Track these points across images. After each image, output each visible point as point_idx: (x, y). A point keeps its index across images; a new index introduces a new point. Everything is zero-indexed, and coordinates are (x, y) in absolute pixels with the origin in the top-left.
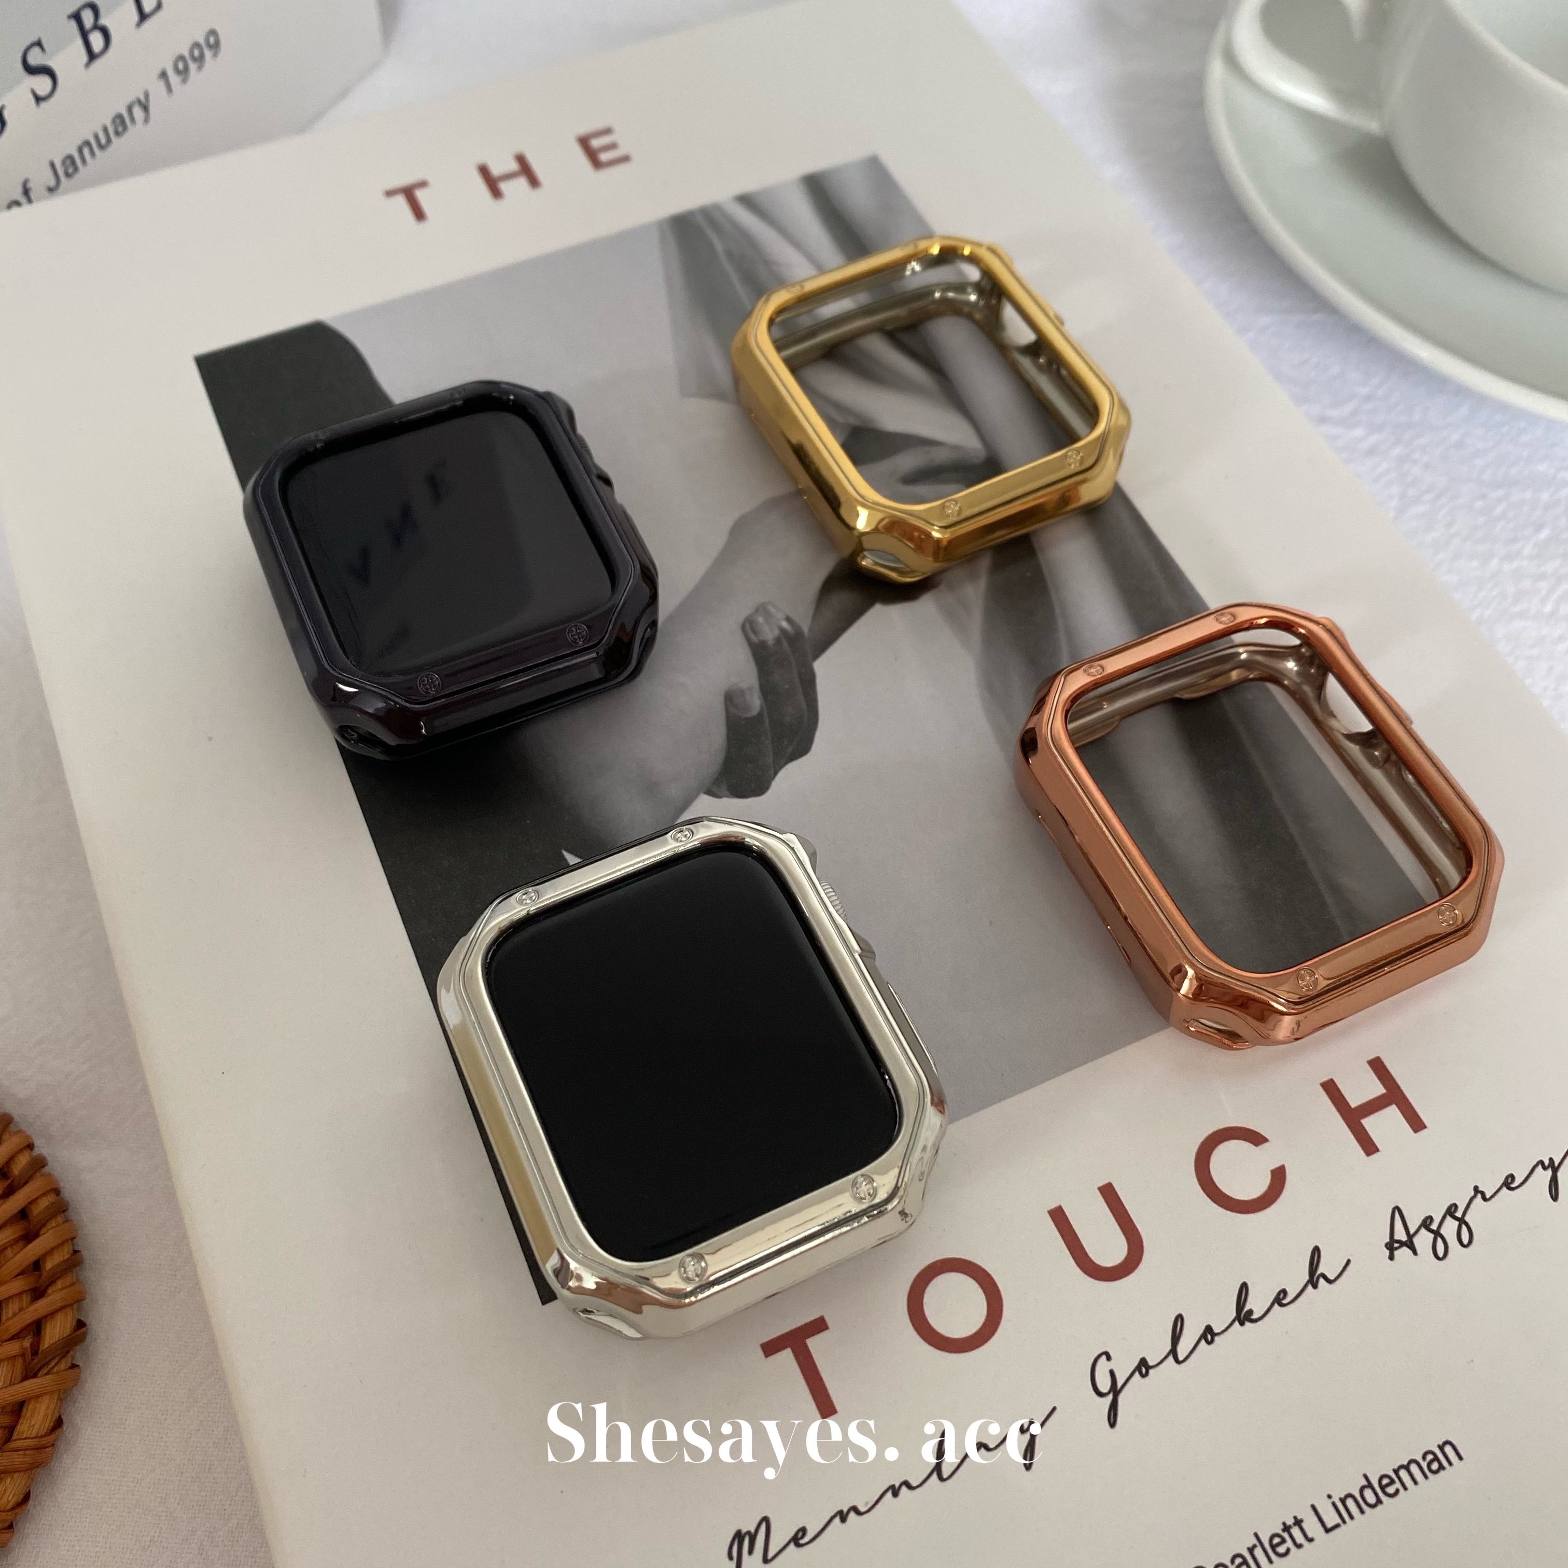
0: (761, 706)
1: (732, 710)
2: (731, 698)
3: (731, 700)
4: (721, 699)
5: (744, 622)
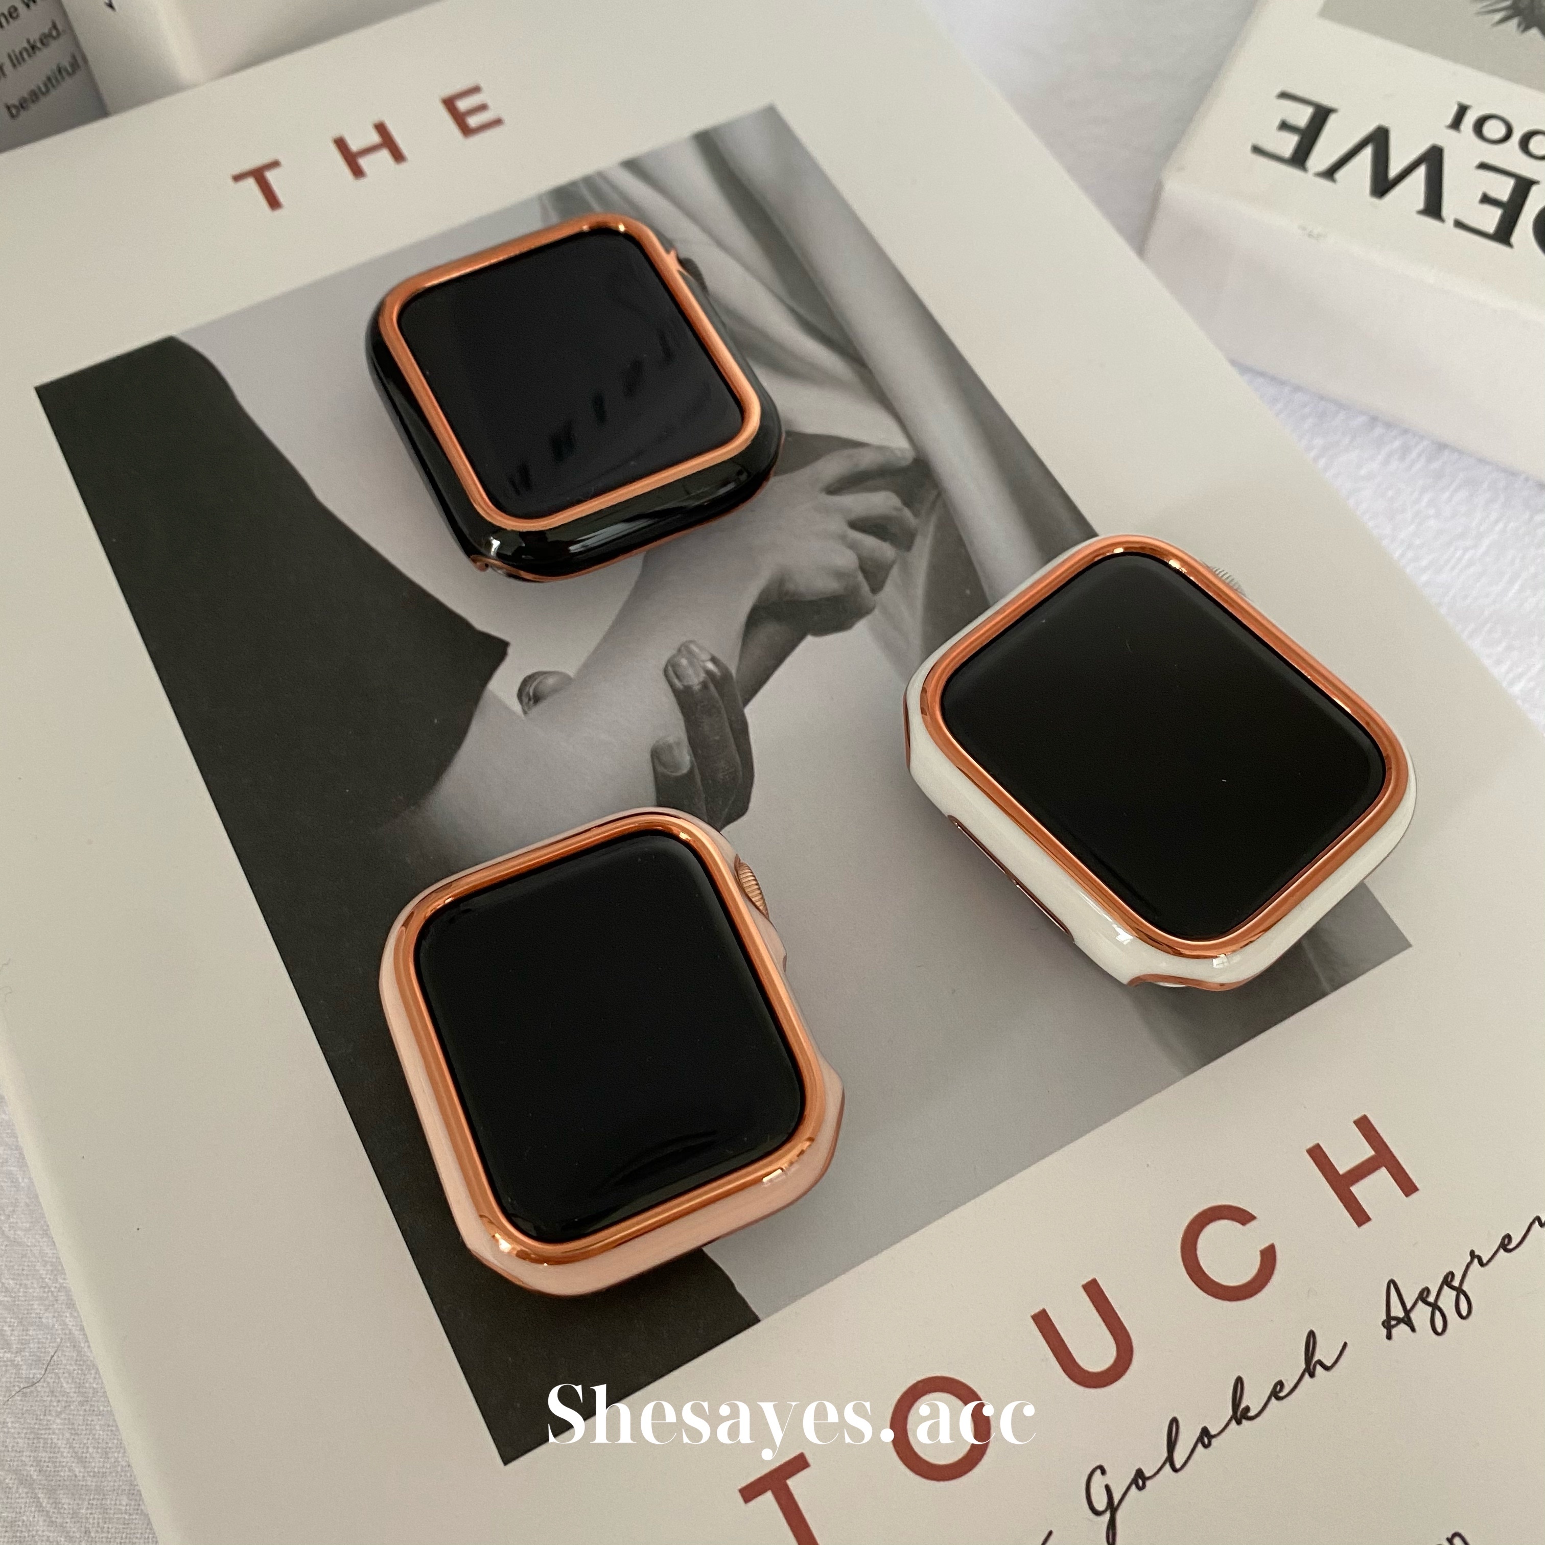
3: (658, 758)
5: (666, 666)
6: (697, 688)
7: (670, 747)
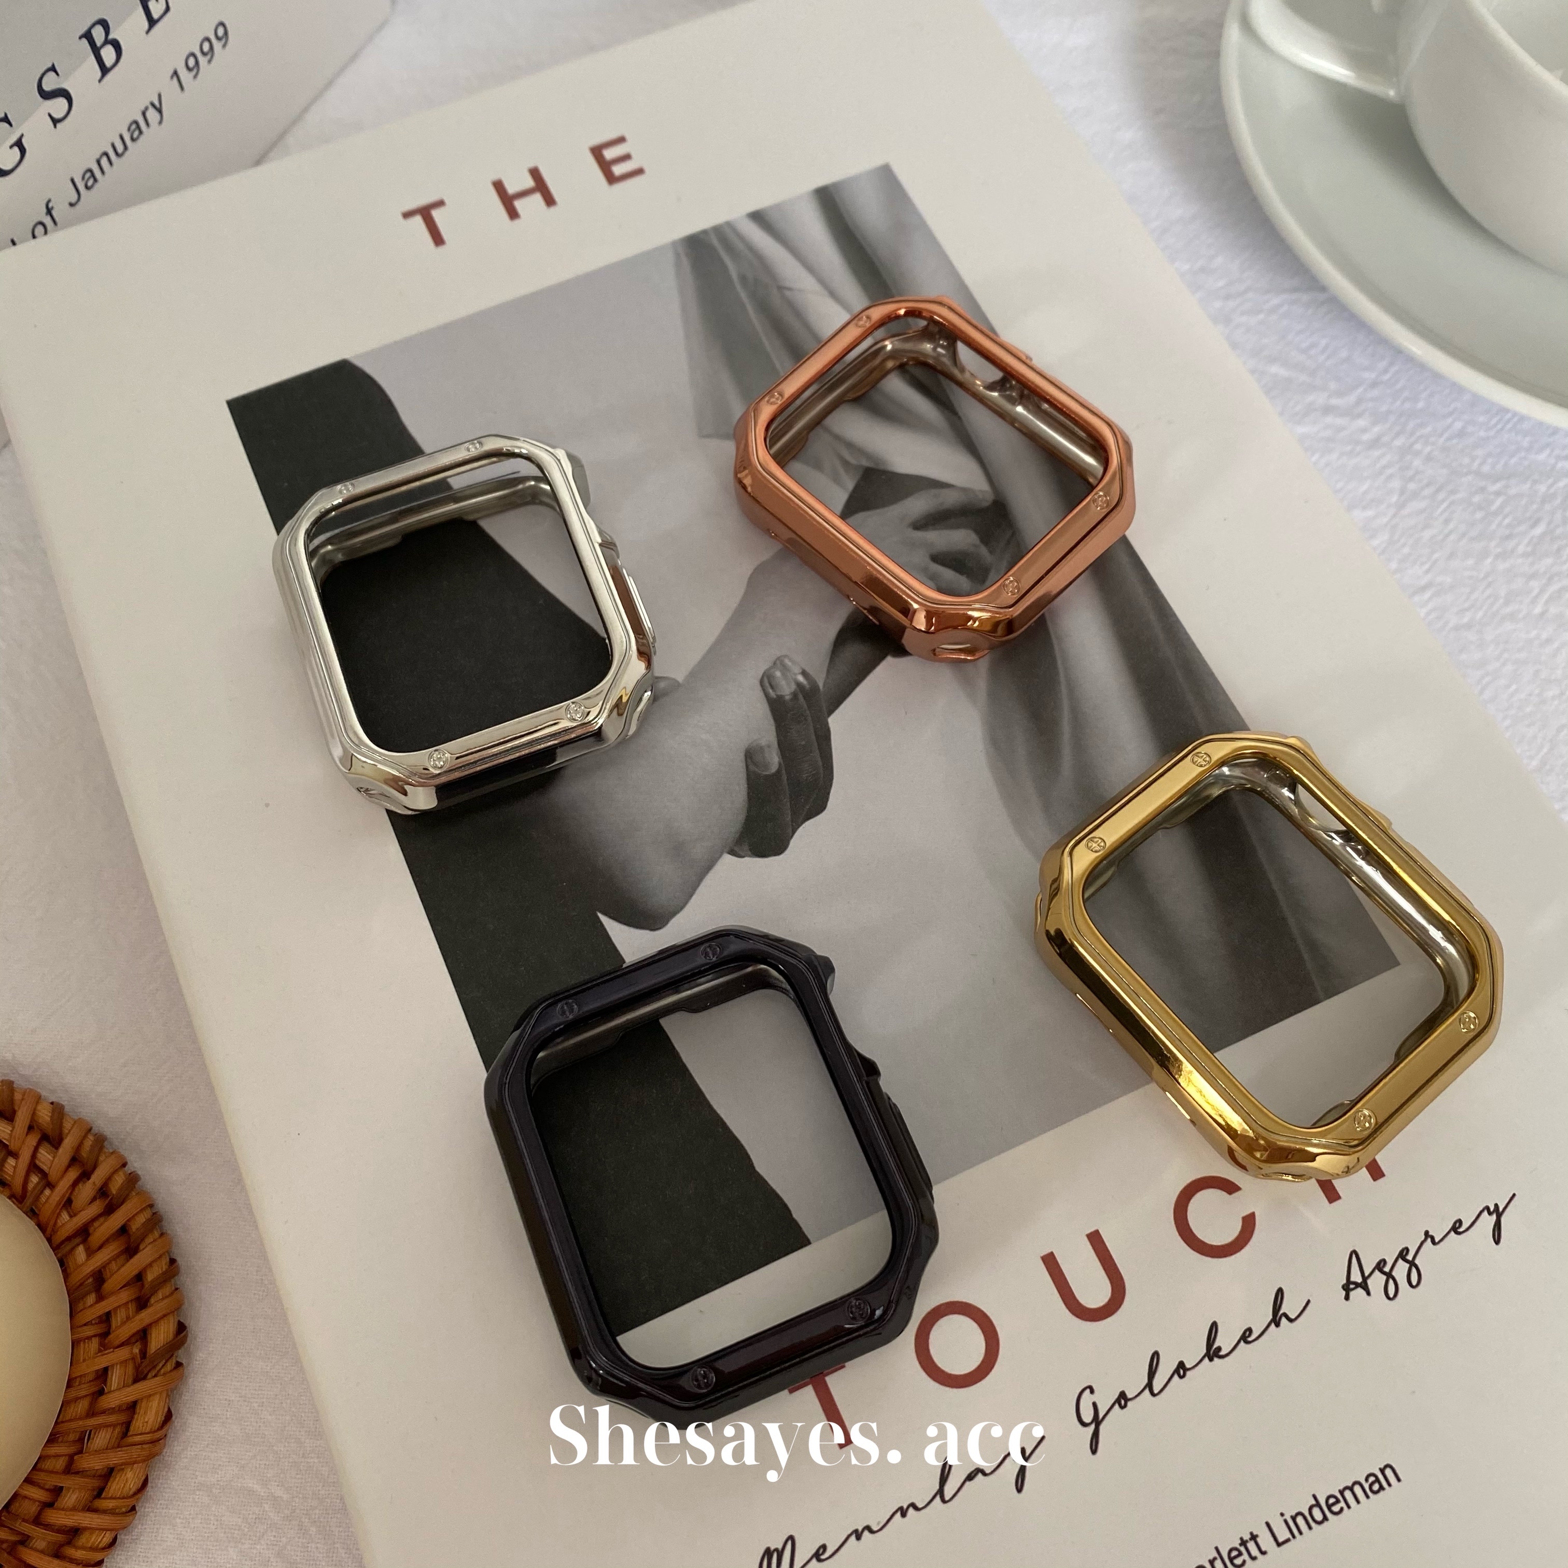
0: (780, 764)
1: (752, 767)
2: (751, 756)
4: (742, 756)
5: (763, 677)
6: (787, 698)
7: (761, 749)
